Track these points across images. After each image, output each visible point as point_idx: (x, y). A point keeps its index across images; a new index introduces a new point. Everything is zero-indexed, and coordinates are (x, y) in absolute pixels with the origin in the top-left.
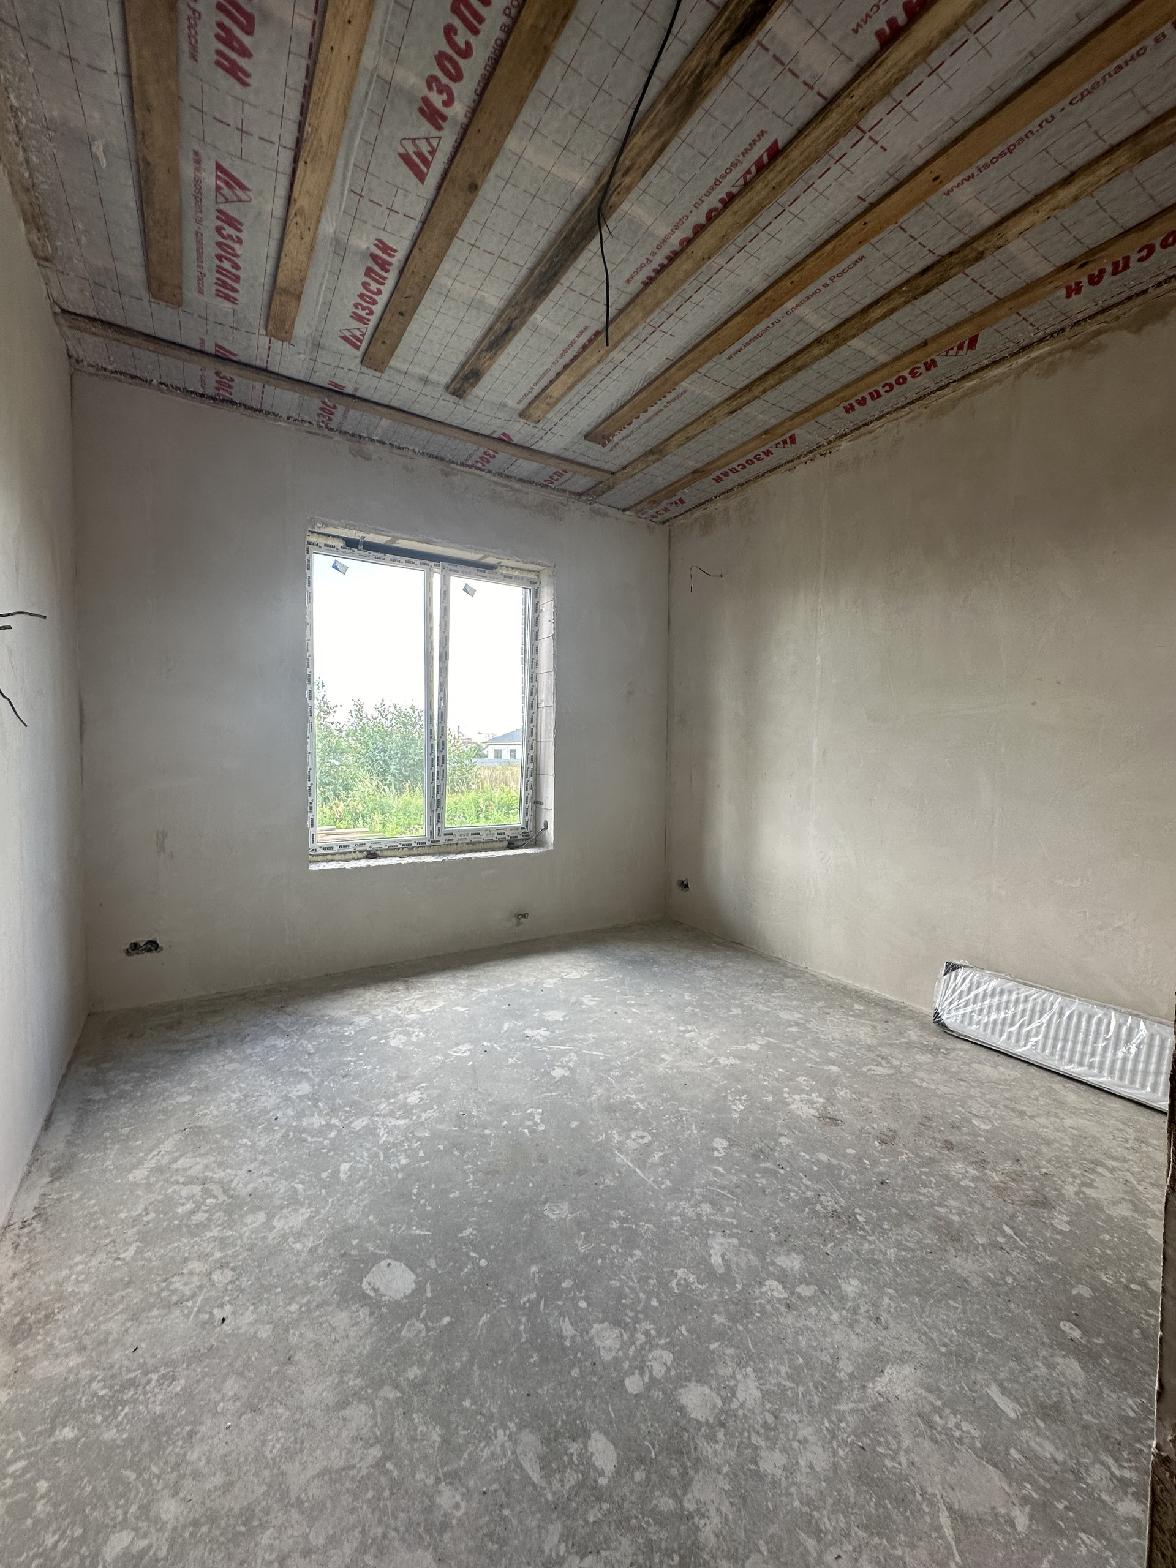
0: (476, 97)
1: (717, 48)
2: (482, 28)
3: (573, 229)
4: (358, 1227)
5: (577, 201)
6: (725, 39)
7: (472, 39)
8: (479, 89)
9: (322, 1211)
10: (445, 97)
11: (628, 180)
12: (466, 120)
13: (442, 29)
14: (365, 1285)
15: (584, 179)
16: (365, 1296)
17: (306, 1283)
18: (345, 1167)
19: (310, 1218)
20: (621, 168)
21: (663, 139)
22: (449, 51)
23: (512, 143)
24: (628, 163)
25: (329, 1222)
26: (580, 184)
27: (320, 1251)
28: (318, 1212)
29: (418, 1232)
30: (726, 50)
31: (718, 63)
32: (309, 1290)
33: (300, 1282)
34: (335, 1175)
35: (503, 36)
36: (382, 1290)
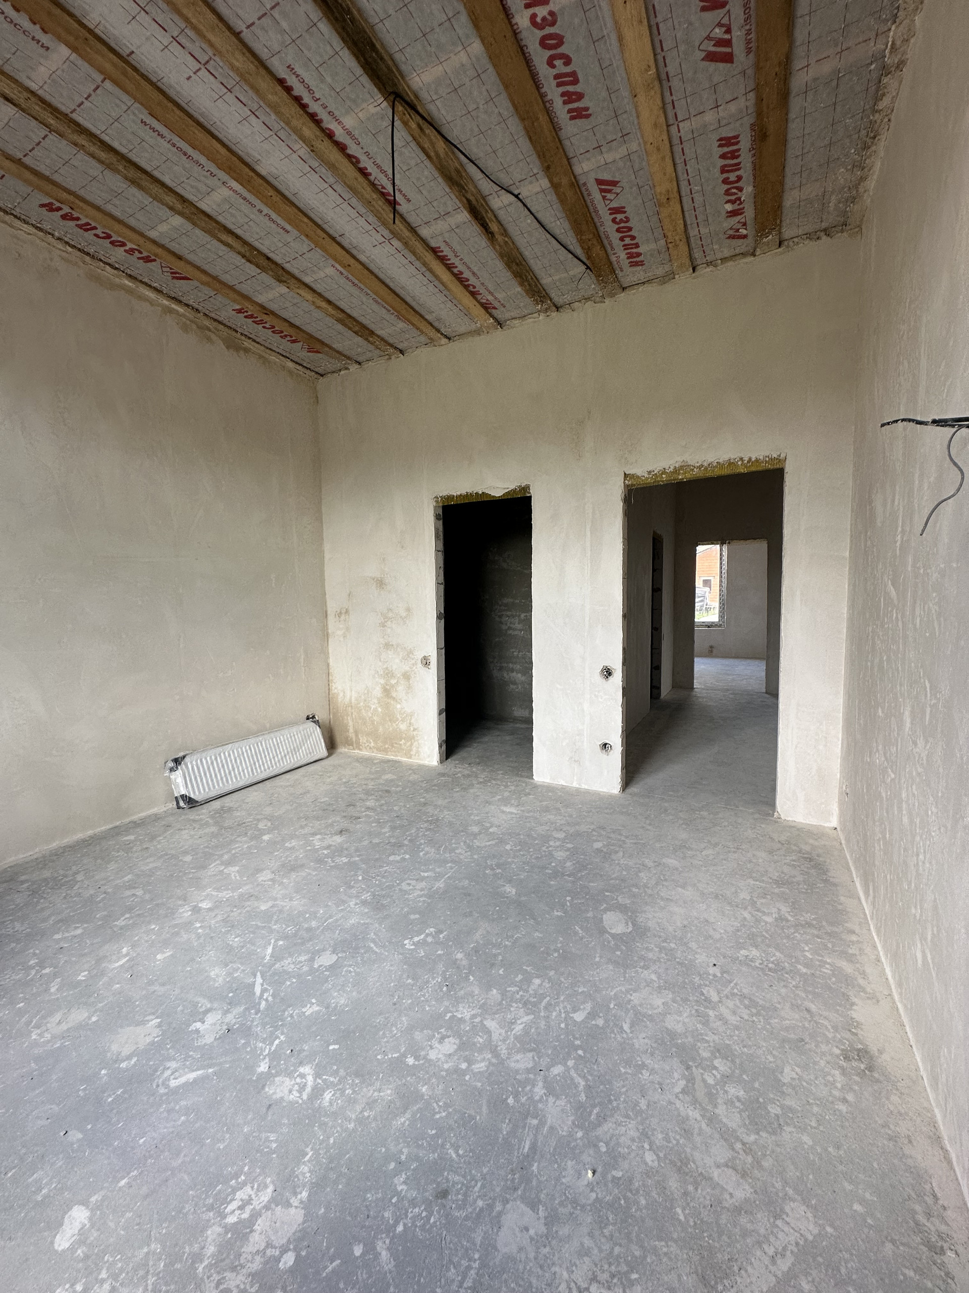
0: (523, 43)
1: (472, 198)
2: (554, 83)
3: (382, 59)
4: (610, 960)
5: (403, 67)
6: (474, 202)
7: (555, 72)
8: (526, 51)
9: (623, 990)
10: (539, 20)
11: (413, 125)
12: (514, 21)
13: (571, 56)
14: (630, 929)
15: (421, 84)
16: (634, 925)
17: (660, 952)
18: (579, 1017)
19: (635, 991)
20: (425, 126)
21: (435, 158)
22: (560, 50)
23: (477, 47)
24: (427, 131)
25: (625, 977)
26: (417, 79)
27: (642, 964)
28: (627, 991)
29: (580, 932)
30: (469, 201)
31: (464, 196)
32: (661, 949)
33: (663, 955)
34: (592, 1015)
35: (543, 90)
36: (624, 921)
